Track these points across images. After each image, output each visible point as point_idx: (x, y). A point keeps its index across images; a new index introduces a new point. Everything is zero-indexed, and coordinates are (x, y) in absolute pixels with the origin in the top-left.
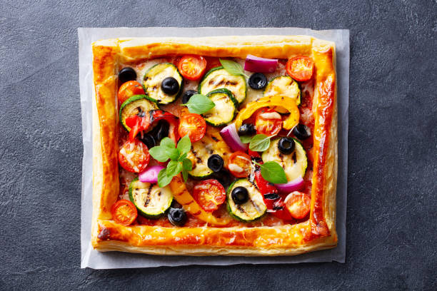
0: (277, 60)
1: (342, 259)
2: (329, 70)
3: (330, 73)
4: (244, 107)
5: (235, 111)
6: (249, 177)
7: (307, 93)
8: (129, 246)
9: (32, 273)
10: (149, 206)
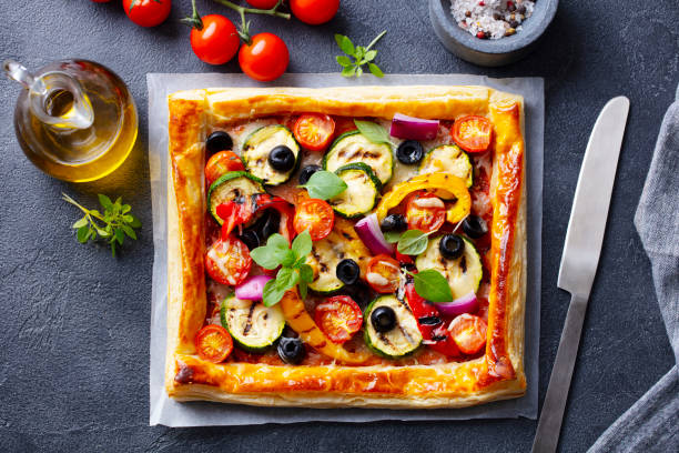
0: (438, 122)
1: (533, 413)
2: (515, 136)
3: (515, 140)
4: (390, 190)
5: (376, 196)
6: (397, 292)
7: (482, 170)
8: (221, 392)
9: (79, 432)
10: (250, 335)
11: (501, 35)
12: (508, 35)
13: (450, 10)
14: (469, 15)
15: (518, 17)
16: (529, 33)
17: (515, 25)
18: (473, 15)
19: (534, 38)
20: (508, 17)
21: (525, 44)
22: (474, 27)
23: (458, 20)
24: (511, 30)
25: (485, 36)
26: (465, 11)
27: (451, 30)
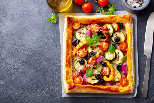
0: (126, 74)
4: (111, 63)
5: (109, 60)
6: (88, 65)
11: (138, 6)
12: (140, 6)
13: (127, 2)
14: (131, 3)
15: (142, 2)
16: (144, 6)
17: (141, 4)
18: (132, 2)
19: (146, 7)
20: (140, 3)
21: (144, 8)
22: (132, 5)
23: (129, 4)
24: (141, 5)
25: (135, 7)
26: (130, 2)
27: (127, 6)
